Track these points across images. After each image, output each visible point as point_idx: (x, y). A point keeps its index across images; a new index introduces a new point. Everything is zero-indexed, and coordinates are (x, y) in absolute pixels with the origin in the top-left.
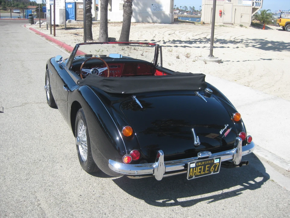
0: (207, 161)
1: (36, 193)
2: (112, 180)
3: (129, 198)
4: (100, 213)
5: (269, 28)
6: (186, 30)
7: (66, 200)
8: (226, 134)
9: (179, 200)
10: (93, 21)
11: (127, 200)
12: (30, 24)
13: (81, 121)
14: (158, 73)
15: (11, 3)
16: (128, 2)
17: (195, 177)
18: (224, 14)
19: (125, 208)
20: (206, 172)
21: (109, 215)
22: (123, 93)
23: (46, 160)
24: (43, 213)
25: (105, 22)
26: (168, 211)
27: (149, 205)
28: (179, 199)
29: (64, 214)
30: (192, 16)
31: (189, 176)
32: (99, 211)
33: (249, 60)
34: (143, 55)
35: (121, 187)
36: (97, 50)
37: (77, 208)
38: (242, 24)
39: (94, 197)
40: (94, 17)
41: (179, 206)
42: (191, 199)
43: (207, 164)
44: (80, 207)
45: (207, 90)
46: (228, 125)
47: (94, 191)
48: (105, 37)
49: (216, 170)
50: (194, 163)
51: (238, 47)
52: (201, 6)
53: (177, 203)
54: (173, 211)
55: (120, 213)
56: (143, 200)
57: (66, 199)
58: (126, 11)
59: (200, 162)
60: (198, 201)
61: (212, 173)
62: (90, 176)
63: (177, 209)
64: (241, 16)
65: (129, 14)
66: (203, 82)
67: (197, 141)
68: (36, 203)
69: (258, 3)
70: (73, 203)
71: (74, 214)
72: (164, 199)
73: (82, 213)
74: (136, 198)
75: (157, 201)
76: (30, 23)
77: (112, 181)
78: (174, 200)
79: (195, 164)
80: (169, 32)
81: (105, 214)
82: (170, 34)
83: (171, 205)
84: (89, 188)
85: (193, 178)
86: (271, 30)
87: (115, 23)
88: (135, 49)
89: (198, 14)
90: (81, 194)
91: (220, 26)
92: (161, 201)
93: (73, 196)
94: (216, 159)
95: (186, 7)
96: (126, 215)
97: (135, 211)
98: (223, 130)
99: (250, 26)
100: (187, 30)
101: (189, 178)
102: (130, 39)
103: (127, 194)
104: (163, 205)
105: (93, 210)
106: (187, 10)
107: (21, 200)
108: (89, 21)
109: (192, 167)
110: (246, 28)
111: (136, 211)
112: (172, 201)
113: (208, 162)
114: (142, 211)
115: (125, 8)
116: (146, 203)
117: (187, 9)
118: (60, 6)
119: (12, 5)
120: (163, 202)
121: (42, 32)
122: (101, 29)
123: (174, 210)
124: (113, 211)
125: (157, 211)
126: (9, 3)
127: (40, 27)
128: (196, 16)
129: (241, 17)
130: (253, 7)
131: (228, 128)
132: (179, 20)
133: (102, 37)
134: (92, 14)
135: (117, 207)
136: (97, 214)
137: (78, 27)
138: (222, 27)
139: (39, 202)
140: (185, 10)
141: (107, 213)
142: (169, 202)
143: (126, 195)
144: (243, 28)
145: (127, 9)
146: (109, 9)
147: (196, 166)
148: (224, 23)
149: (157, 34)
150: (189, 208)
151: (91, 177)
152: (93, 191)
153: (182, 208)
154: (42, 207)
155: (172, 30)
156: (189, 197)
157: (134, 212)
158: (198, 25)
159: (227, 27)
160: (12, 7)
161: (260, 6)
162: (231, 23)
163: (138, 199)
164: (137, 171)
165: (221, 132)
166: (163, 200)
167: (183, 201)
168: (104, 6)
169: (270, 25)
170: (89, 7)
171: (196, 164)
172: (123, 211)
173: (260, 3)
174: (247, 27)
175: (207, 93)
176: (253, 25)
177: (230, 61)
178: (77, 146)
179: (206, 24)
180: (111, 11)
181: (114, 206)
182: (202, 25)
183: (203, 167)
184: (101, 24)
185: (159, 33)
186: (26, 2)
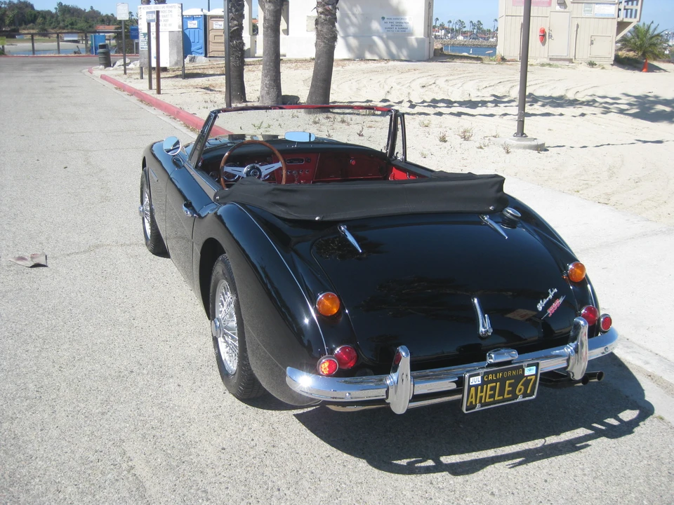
0: (507, 370)
1: (124, 444)
2: (294, 415)
3: (331, 456)
4: (266, 487)
5: (659, 69)
6: (462, 76)
7: (192, 459)
8: (551, 311)
9: (446, 460)
10: (247, 58)
11: (328, 458)
12: (102, 67)
13: (224, 283)
14: (397, 174)
15: (57, 18)
16: (327, 13)
17: (482, 407)
18: (550, 36)
19: (323, 477)
20: (506, 396)
21: (288, 492)
22: (317, 219)
23: (145, 372)
24: (140, 486)
25: (275, 61)
26: (420, 484)
27: (376, 471)
28: (444, 457)
29: (187, 489)
30: (476, 42)
31: (468, 405)
32: (265, 483)
33: (609, 144)
34: (362, 135)
35: (314, 430)
36: (257, 123)
37: (216, 475)
38: (593, 60)
39: (252, 453)
40: (249, 49)
41: (444, 473)
42: (473, 458)
43: (509, 378)
44: (223, 474)
45: (508, 213)
46: (556, 290)
47: (253, 440)
48: (273, 93)
49: (528, 392)
50: (478, 375)
51: (583, 115)
52: (496, 20)
53: (439, 467)
54: (431, 483)
55: (312, 487)
56: (364, 459)
57: (191, 457)
58: (322, 35)
59: (491, 372)
60: (488, 461)
61: (520, 399)
62: (244, 405)
63: (440, 479)
64: (592, 41)
65: (328, 40)
66: (499, 194)
67: (485, 326)
68: (124, 466)
69: (632, 10)
70: (207, 465)
71: (209, 489)
72: (410, 458)
73: (227, 488)
74: (349, 456)
75: (395, 462)
76: (101, 64)
77: (294, 417)
78: (433, 460)
79: (479, 378)
80: (423, 81)
81: (279, 490)
82: (423, 87)
83: (428, 470)
84: (243, 433)
85: (476, 409)
86: (663, 73)
87: (297, 61)
88: (343, 121)
89: (489, 38)
90: (224, 446)
91: (543, 65)
92: (404, 462)
93: (206, 451)
94: (529, 365)
95: (462, 23)
96: (324, 492)
97: (345, 484)
98: (545, 301)
99: (612, 65)
100: (464, 75)
101: (467, 410)
102: (332, 98)
103: (328, 446)
104: (410, 470)
105: (252, 481)
106: (464, 30)
107: (92, 458)
108: (238, 57)
109: (474, 383)
110: (603, 68)
111: (348, 483)
112: (430, 463)
113: (510, 373)
114: (362, 483)
115: (319, 28)
116: (371, 467)
117: (465, 27)
118: (170, 25)
119: (61, 24)
120: (408, 463)
121: (130, 84)
122: (265, 75)
123: (434, 483)
124: (297, 483)
125: (397, 484)
126: (54, 20)
127: (125, 73)
128: (485, 43)
129: (592, 43)
130: (619, 20)
131: (556, 297)
132: (445, 52)
133: (268, 93)
134: (244, 42)
135: (304, 475)
136: (261, 490)
137: (211, 72)
138: (547, 68)
139: (130, 463)
140: (460, 29)
141: (283, 488)
142: (423, 464)
143: (326, 449)
144: (596, 70)
145: (325, 30)
146: (283, 30)
147: (484, 383)
148: (550, 59)
149: (395, 85)
150: (467, 477)
151: (247, 408)
152: (250, 440)
153: (453, 477)
154: (138, 474)
155: (429, 77)
156: (467, 454)
157: (344, 486)
158: (489, 64)
159: (557, 67)
160: (60, 28)
161: (635, 17)
162: (568, 57)
163: (353, 457)
164: (349, 392)
165: (540, 307)
166: (408, 460)
167: (453, 461)
168: (272, 23)
169: (659, 61)
170: (236, 25)
171: (483, 378)
172: (319, 483)
173: (636, 10)
174: (605, 66)
175: (509, 219)
176: (620, 62)
177: (564, 146)
178: (215, 340)
179: (509, 61)
180: (288, 34)
181: (297, 471)
182: (499, 63)
183: (498, 383)
184: (265, 65)
185: (399, 83)
186: (92, 18)
